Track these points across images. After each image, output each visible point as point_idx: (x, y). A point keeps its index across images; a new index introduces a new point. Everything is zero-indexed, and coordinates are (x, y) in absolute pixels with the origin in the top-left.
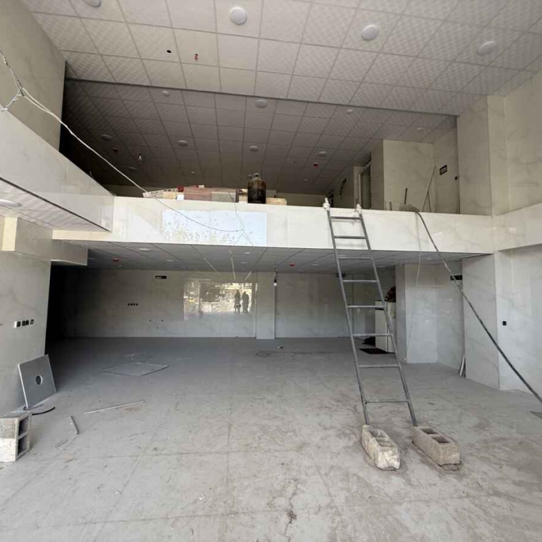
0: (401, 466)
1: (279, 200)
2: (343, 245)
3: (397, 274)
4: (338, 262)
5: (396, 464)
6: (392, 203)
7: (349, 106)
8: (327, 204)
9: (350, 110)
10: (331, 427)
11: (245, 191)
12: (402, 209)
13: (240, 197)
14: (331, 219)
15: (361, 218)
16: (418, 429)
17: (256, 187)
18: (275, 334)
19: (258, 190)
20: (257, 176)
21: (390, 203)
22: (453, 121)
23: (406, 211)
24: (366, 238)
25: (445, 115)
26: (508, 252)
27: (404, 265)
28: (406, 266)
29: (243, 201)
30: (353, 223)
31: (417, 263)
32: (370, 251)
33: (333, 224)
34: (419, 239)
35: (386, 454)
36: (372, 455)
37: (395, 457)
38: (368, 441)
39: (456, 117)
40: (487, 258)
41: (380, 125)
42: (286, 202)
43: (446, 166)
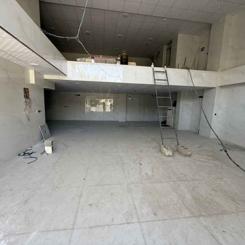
0: (172, 155)
1: (133, 63)
2: (158, 83)
3: (178, 95)
4: (156, 90)
5: (171, 155)
6: (179, 65)
7: (165, 18)
8: (153, 66)
9: (165, 20)
10: (151, 147)
11: (119, 58)
12: (182, 68)
13: (117, 62)
14: (154, 72)
15: (166, 72)
16: (179, 146)
17: (124, 57)
18: (126, 120)
19: (125, 59)
20: (124, 52)
21: (178, 64)
22: (210, 26)
23: (184, 69)
24: (167, 80)
25: (207, 23)
26: (222, 87)
27: (181, 91)
28: (182, 92)
29: (118, 63)
30: (162, 74)
31: (186, 91)
32: (168, 86)
33: (155, 74)
34: (188, 81)
35: (168, 152)
36: (164, 153)
37: (171, 152)
38: (163, 149)
39: (211, 24)
40: (213, 89)
41: (177, 27)
42: (136, 64)
43: (204, 47)
